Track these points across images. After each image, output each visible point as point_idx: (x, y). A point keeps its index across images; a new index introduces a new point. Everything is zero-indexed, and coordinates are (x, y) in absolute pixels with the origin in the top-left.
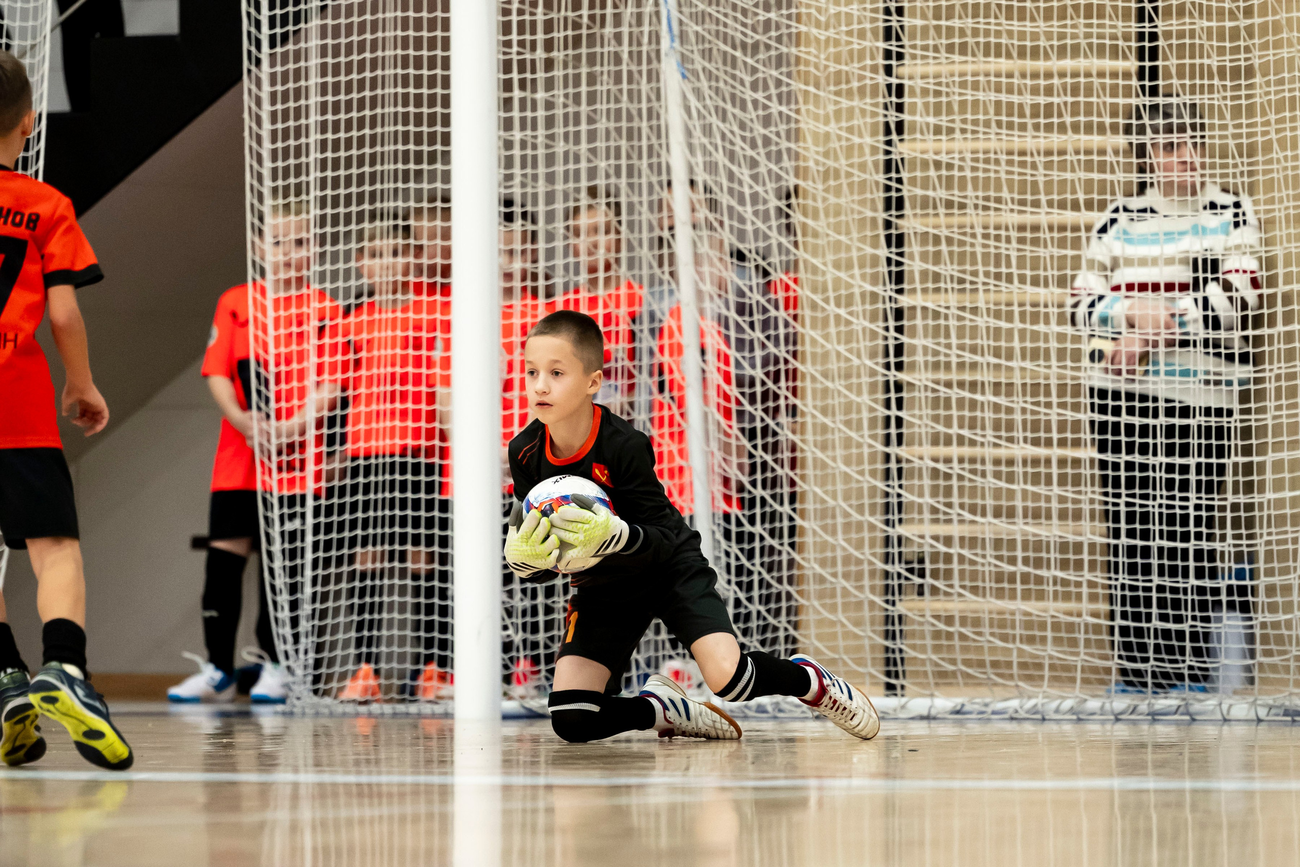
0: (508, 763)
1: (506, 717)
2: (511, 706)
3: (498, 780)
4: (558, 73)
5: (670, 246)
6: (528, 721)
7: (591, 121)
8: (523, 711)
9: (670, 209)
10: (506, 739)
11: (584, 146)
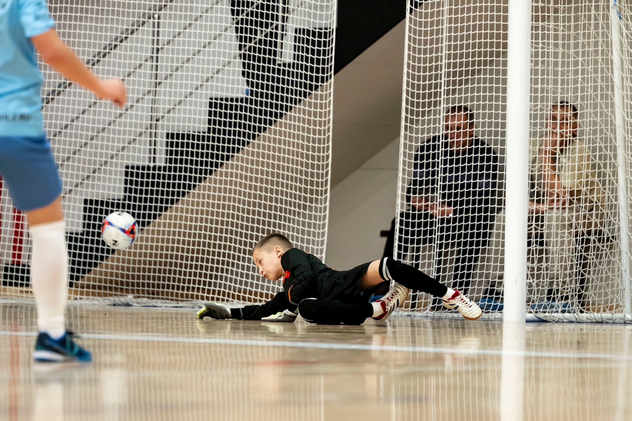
0: (528, 345)
1: (528, 321)
2: (531, 316)
3: (523, 353)
4: (560, 15)
5: (612, 99)
6: (538, 323)
7: (576, 38)
8: (536, 319)
9: (612, 81)
10: (528, 332)
11: (572, 51)
